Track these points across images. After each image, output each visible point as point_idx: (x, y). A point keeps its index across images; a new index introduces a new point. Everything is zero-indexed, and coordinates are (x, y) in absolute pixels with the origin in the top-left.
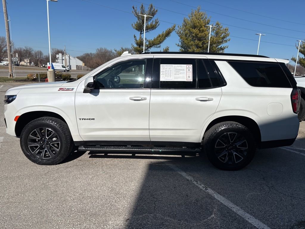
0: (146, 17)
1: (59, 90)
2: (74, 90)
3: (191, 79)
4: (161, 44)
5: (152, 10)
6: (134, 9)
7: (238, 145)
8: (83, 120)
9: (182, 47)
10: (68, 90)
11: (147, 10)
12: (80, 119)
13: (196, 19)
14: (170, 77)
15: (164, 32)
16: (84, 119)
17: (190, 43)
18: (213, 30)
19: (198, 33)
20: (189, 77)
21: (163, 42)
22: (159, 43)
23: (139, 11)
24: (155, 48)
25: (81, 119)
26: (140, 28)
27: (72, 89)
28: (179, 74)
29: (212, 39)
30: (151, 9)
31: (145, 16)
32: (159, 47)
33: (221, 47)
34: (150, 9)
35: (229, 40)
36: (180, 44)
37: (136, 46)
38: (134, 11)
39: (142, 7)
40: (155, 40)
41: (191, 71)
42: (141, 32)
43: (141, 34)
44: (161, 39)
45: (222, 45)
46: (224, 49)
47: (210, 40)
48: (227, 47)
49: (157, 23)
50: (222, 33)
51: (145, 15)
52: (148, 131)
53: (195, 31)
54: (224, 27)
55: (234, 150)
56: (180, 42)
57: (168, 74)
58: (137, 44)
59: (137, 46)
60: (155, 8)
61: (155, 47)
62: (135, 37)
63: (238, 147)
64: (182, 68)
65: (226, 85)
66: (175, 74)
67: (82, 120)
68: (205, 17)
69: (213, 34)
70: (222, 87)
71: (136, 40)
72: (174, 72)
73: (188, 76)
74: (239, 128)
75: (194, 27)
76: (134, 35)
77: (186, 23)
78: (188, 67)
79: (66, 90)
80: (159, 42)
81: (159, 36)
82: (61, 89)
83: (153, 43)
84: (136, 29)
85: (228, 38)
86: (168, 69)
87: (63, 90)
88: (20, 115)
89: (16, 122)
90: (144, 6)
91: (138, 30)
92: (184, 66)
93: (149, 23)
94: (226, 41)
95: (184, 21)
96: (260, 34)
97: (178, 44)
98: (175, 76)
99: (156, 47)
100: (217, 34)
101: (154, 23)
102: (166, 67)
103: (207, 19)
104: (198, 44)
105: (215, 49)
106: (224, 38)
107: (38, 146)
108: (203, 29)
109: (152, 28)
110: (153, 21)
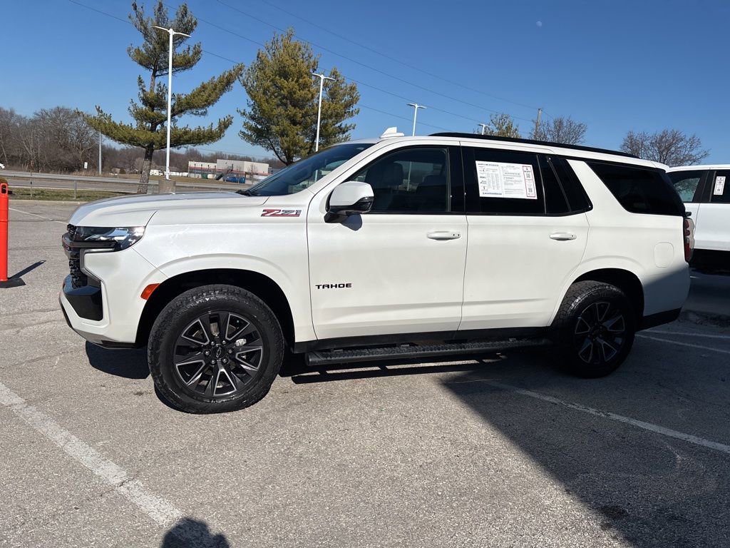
0: (174, 36)
1: (263, 215)
2: (303, 216)
3: (533, 195)
4: (211, 106)
5: (186, 19)
6: (135, 9)
7: (608, 324)
8: (326, 288)
9: (253, 118)
10: (286, 214)
11: (172, 16)
12: (319, 287)
13: (287, 58)
14: (498, 189)
15: (214, 77)
16: (328, 286)
17: (276, 112)
18: (325, 85)
19: (294, 90)
20: (530, 190)
21: (216, 104)
22: (205, 105)
23: (150, 16)
24: (194, 116)
25: (321, 287)
26: (154, 61)
27: (298, 214)
28: (512, 184)
29: (327, 107)
30: (183, 17)
31: (172, 32)
32: (204, 114)
33: (341, 125)
34: (181, 16)
35: (358, 113)
36: (249, 110)
37: (140, 105)
38: (134, 15)
39: (160, 8)
40: (193, 95)
41: (531, 178)
42: (155, 71)
43: (154, 75)
44: (210, 95)
45: (345, 122)
46: (347, 131)
47: (322, 108)
48: (353, 128)
49: (197, 53)
50: (344, 95)
51: (171, 30)
52: (459, 308)
53: (289, 84)
54: (348, 83)
55: (601, 336)
56: (249, 106)
57: (493, 183)
58: (146, 101)
59: (144, 107)
60: (193, 14)
61: (192, 113)
62: (140, 82)
63: (608, 329)
64: (516, 171)
65: (592, 208)
66: (505, 184)
67: (323, 288)
68: (306, 55)
69: (325, 95)
71: (144, 91)
72: (503, 177)
73: (529, 189)
74: (615, 291)
75: (284, 74)
76: (140, 78)
77: (262, 61)
78: (525, 169)
79: (282, 215)
80: (206, 101)
81: (204, 87)
82: (268, 213)
83: (188, 103)
84: (141, 63)
85: (355, 107)
86: (491, 172)
87: (274, 215)
88: (161, 282)
89: (144, 302)
90: (164, 8)
91: (147, 66)
92: (519, 168)
93: (180, 50)
94: (351, 114)
95: (258, 57)
96: (417, 106)
97: (242, 111)
98: (509, 187)
99: (196, 114)
100: (333, 95)
101: (191, 53)
102: (487, 167)
103: (312, 60)
104: (295, 115)
105: (330, 129)
106: (348, 105)
107: (201, 363)
108: (305, 81)
109: (184, 64)
110: (189, 48)
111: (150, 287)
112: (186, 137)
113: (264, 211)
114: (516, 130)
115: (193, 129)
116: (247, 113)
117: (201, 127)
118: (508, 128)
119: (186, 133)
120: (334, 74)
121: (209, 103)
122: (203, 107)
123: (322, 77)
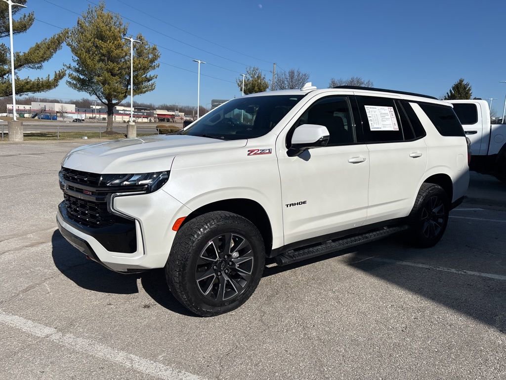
0: (13, 6)
1: (249, 155)
4: (46, 62)
9: (77, 71)
10: (263, 152)
12: (287, 205)
15: (46, 39)
17: (98, 66)
18: (134, 46)
19: (112, 49)
22: (41, 61)
25: (289, 206)
27: (270, 152)
28: (385, 121)
29: (137, 62)
31: (10, 3)
33: (146, 76)
35: (158, 66)
36: (74, 65)
40: (30, 53)
41: (394, 116)
44: (45, 53)
45: (150, 74)
46: (151, 80)
47: (134, 63)
49: (31, 20)
50: (148, 53)
51: (10, 1)
52: (365, 210)
56: (75, 61)
57: (376, 120)
61: (30, 67)
63: (436, 214)
64: (386, 112)
65: (425, 135)
66: (382, 121)
67: (290, 206)
68: (118, 23)
70: (424, 138)
72: (380, 116)
73: (394, 124)
75: (102, 37)
77: (82, 27)
78: (390, 109)
79: (260, 153)
80: (42, 57)
81: (38, 47)
82: (252, 152)
83: (26, 59)
85: (156, 62)
86: (373, 113)
87: (255, 154)
88: (187, 215)
92: (386, 109)
94: (154, 68)
95: (78, 23)
96: (199, 62)
97: (68, 66)
99: (32, 68)
100: (139, 54)
101: (26, 19)
102: (371, 109)
103: (122, 27)
104: (113, 69)
105: (140, 79)
106: (152, 61)
107: (213, 276)
108: (119, 43)
109: (21, 28)
110: (25, 16)
111: (178, 220)
112: (28, 86)
113: (249, 151)
114: (264, 78)
115: (33, 80)
116: (72, 66)
117: (40, 78)
118: (259, 77)
119: (27, 83)
120: (140, 38)
121: (44, 59)
122: (39, 62)
123: (132, 40)
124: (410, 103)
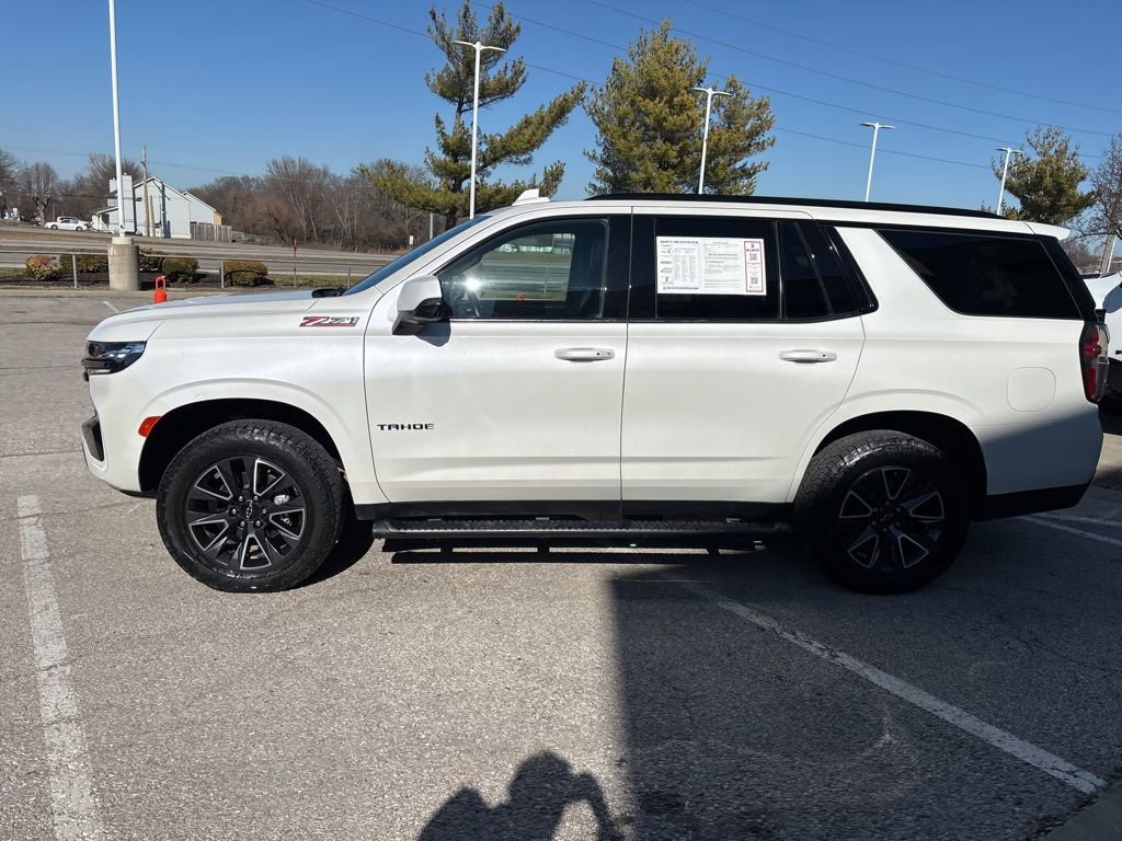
0: (483, 53)
1: (302, 325)
2: (360, 326)
3: (760, 289)
4: (535, 150)
5: (503, 26)
6: (434, 18)
7: (911, 507)
8: (393, 429)
9: (606, 163)
10: (337, 322)
11: (483, 24)
12: (383, 427)
13: (657, 66)
14: (692, 279)
15: (543, 106)
16: (397, 427)
17: (636, 152)
18: (717, 105)
19: (664, 115)
20: (755, 280)
21: (542, 146)
22: (527, 148)
23: (453, 27)
24: (513, 165)
25: (386, 428)
26: (456, 91)
27: (353, 323)
28: (720, 272)
29: (715, 138)
30: (498, 22)
31: (479, 47)
32: (527, 162)
33: (745, 165)
34: (494, 21)
35: (772, 144)
36: (599, 151)
37: (440, 155)
38: (433, 29)
39: (465, 14)
40: (511, 136)
41: (759, 258)
42: (461, 104)
43: (460, 111)
44: (534, 134)
45: (749, 161)
46: (754, 173)
47: (709, 140)
48: (766, 169)
49: (518, 73)
50: (749, 117)
51: (478, 43)
52: (616, 466)
53: (656, 107)
54: (755, 97)
55: (898, 524)
56: (600, 145)
57: (684, 270)
58: (446, 148)
59: (443, 157)
60: (512, 18)
61: (511, 161)
62: (439, 122)
63: (911, 515)
64: (731, 250)
65: (876, 307)
66: (708, 271)
67: (389, 429)
68: (687, 59)
69: (716, 118)
70: (864, 317)
71: (443, 134)
72: (703, 261)
73: (753, 279)
74: (918, 450)
75: (651, 92)
76: (437, 118)
77: (619, 76)
78: (748, 246)
79: (330, 324)
80: (529, 142)
81: (527, 122)
82: (311, 321)
83: (504, 147)
84: (443, 94)
85: (767, 135)
86: (683, 253)
87: (319, 324)
88: (161, 413)
89: (144, 439)
90: (472, 12)
91: (451, 99)
92: (737, 244)
93: (493, 72)
94: (761, 147)
95: (614, 69)
96: (877, 126)
97: (591, 154)
98: (709, 276)
99: (516, 163)
100: (730, 118)
101: (509, 74)
102: (675, 246)
103: (695, 67)
104: (665, 154)
105: (722, 174)
106: (754, 133)
107: (222, 523)
108: (683, 101)
109: (499, 91)
110: (506, 67)
111: (149, 420)
112: (498, 198)
113: (305, 319)
115: (508, 186)
116: (598, 155)
117: (520, 181)
119: (498, 191)
120: (732, 85)
121: (532, 145)
122: (525, 151)
123: (710, 92)
124: (839, 229)
